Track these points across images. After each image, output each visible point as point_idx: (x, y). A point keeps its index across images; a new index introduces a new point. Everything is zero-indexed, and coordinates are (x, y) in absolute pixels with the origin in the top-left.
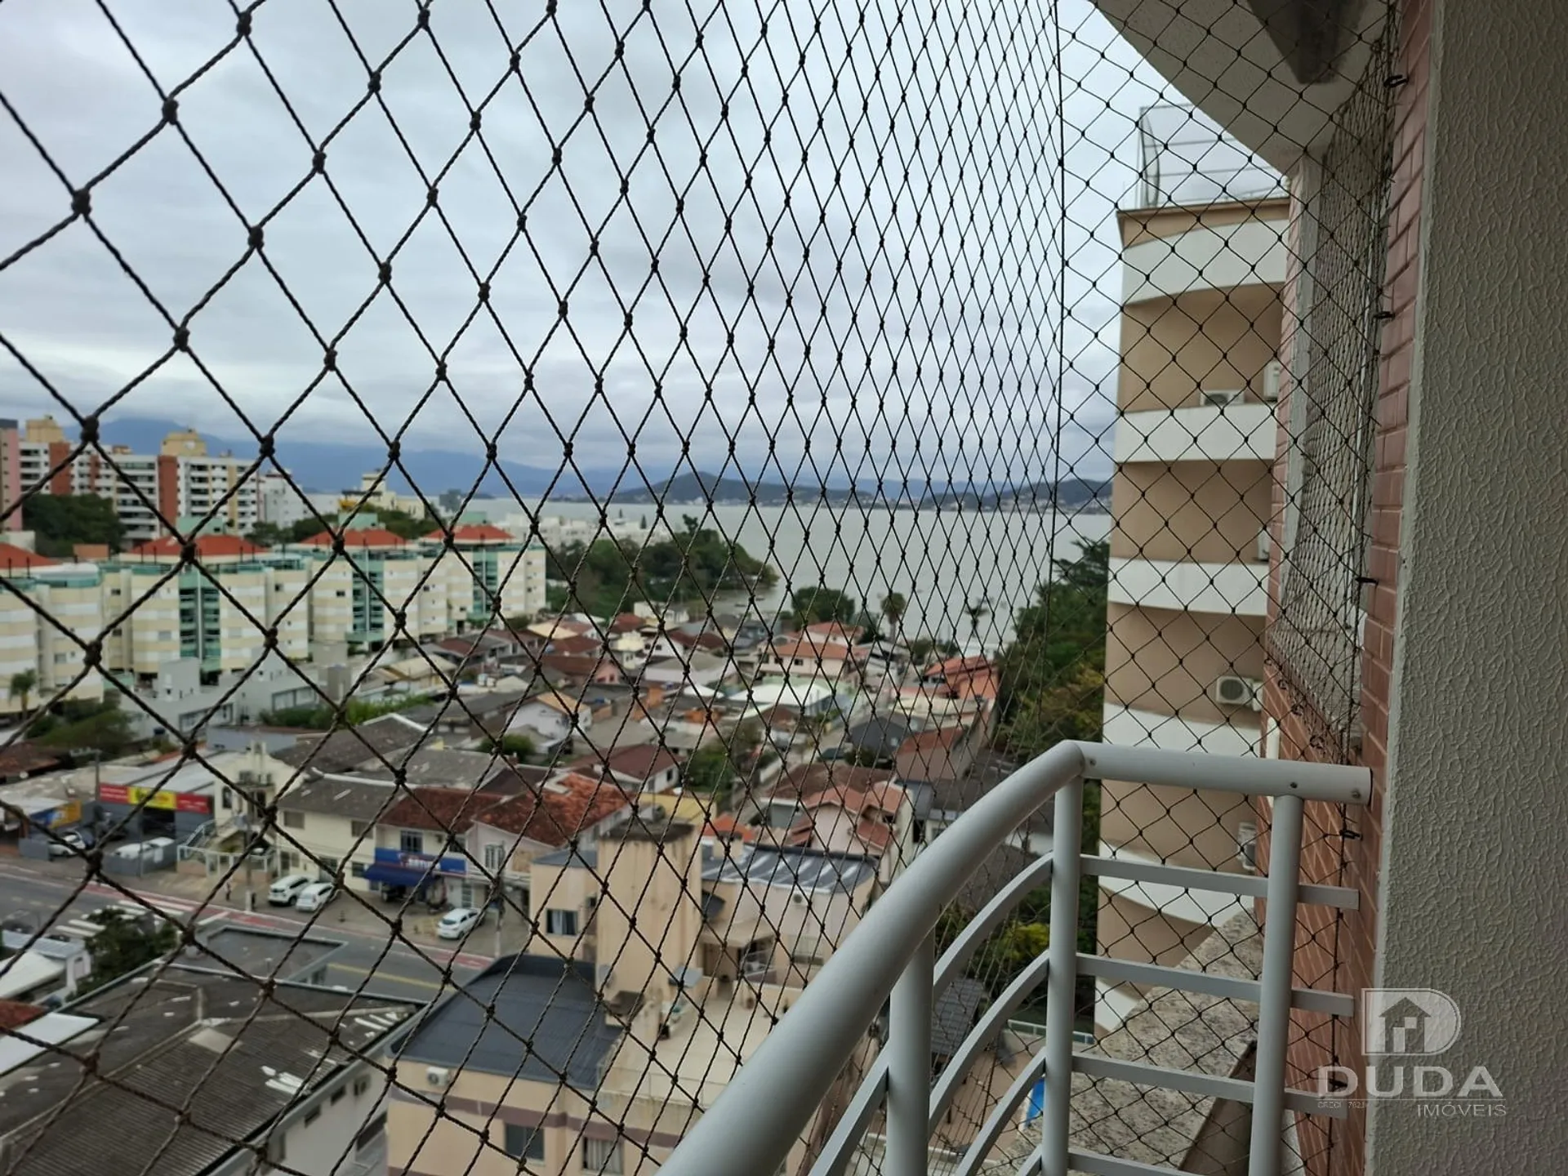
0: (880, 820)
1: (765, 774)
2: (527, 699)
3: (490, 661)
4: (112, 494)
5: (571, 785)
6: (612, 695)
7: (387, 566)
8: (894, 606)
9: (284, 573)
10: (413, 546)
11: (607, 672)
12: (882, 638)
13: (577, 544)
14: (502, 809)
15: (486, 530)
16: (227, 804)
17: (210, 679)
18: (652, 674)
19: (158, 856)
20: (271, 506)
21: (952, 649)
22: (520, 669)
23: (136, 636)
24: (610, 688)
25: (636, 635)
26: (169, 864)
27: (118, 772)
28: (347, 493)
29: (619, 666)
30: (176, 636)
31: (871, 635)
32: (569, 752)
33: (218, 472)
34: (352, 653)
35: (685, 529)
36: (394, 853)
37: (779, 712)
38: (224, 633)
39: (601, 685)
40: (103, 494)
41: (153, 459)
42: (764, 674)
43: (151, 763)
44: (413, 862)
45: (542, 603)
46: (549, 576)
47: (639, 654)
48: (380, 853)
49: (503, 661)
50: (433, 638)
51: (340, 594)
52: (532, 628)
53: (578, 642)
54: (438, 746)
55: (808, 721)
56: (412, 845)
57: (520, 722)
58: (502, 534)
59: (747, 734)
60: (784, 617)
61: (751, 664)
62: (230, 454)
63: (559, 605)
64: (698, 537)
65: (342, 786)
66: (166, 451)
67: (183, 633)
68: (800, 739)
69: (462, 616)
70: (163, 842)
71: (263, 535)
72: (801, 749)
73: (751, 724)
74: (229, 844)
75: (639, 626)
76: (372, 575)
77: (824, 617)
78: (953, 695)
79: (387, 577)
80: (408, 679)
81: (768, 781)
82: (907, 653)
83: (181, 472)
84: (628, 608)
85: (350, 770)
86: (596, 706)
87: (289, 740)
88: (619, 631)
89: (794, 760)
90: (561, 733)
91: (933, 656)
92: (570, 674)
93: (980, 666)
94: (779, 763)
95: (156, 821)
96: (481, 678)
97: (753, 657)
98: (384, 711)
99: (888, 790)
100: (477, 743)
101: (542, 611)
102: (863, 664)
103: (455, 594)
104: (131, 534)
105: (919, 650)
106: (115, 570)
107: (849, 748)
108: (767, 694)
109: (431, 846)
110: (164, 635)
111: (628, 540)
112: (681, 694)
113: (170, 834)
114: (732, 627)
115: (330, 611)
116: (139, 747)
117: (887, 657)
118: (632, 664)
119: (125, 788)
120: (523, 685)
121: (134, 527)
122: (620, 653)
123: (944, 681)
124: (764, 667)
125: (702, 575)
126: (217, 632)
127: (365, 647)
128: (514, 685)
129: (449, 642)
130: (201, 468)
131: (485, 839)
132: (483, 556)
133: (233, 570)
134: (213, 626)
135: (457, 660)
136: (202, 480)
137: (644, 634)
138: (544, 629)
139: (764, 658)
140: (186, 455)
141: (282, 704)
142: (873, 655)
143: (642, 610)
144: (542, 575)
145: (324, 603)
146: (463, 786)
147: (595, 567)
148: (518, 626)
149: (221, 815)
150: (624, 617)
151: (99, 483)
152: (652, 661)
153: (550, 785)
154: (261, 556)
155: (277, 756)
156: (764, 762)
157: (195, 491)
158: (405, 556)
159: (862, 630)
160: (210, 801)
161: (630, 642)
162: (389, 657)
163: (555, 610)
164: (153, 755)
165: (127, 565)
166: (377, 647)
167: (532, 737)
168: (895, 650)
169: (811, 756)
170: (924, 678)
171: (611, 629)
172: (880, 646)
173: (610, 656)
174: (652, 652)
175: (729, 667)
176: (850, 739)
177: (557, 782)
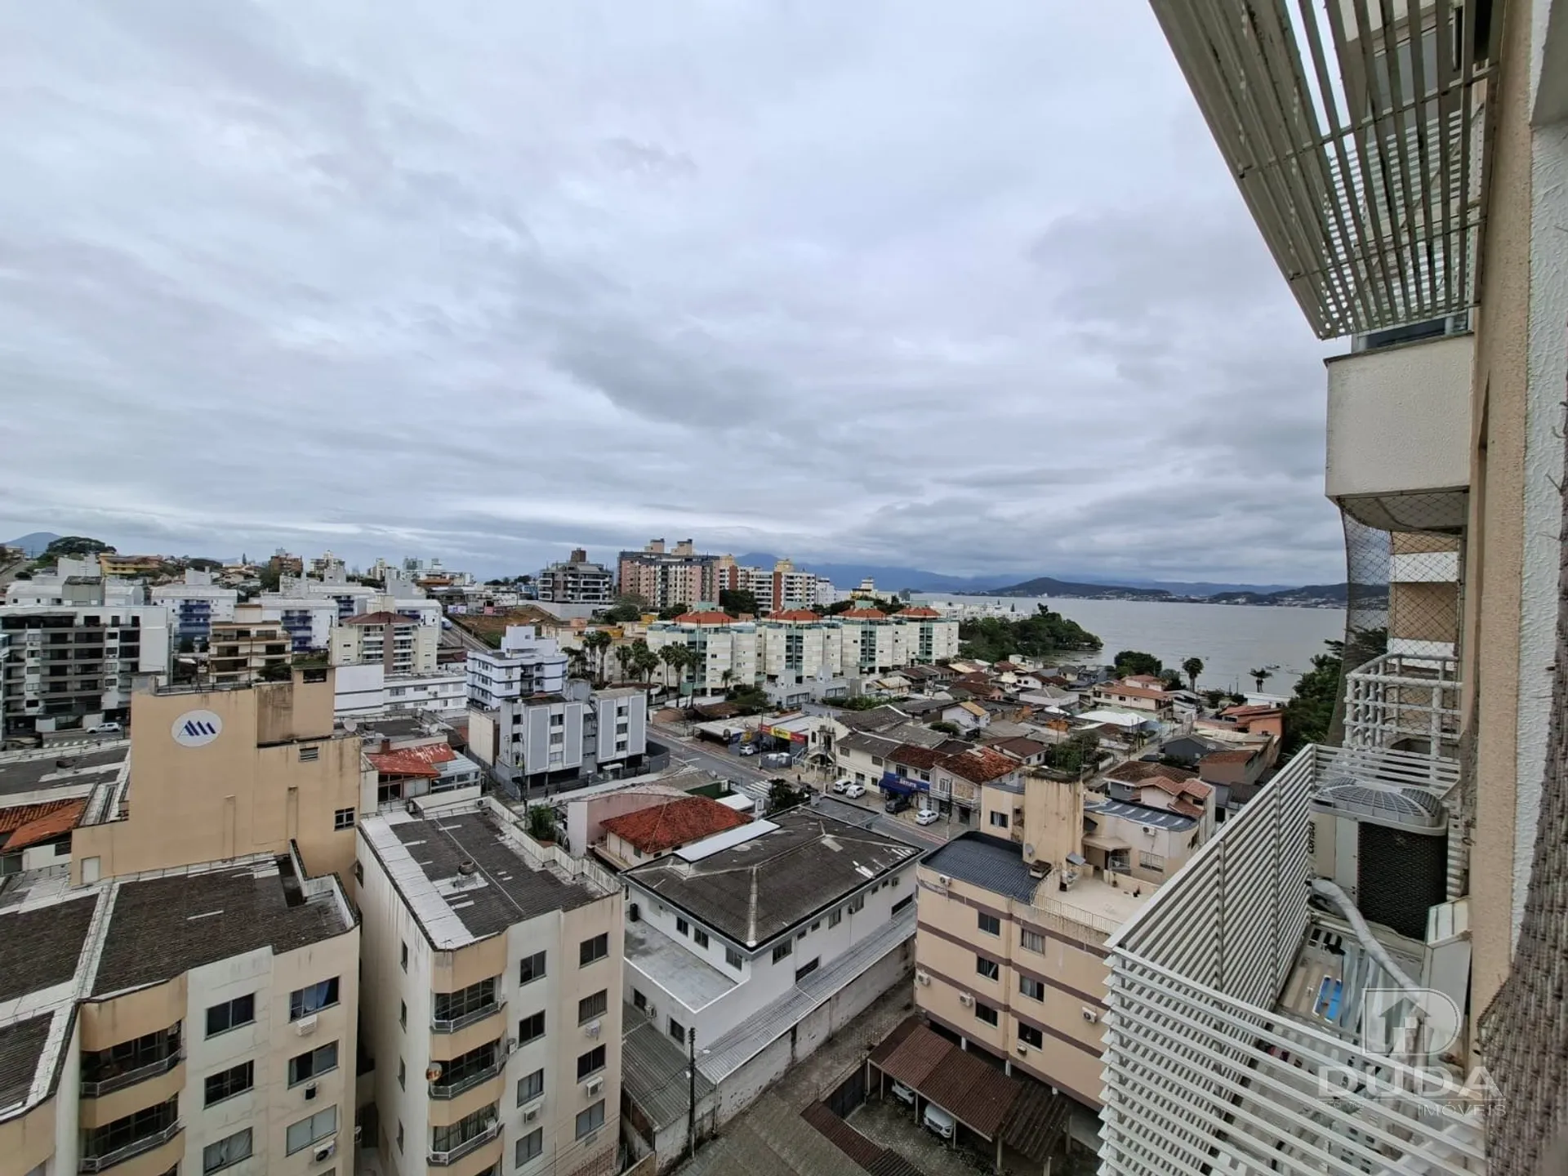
0: (1191, 801)
1: (1102, 765)
2: (954, 705)
3: (929, 682)
4: (754, 590)
5: (985, 753)
6: (1003, 707)
7: (879, 628)
8: (1194, 667)
9: (831, 630)
10: (890, 618)
11: (996, 694)
12: (1184, 688)
13: (974, 619)
14: (949, 761)
15: (927, 610)
16: (814, 740)
17: (799, 680)
18: (1023, 697)
19: (784, 761)
20: (820, 597)
21: (1240, 700)
22: (946, 688)
23: (768, 657)
24: (999, 703)
25: (1011, 674)
27: (767, 719)
28: (855, 590)
29: (1003, 690)
30: (784, 658)
31: (1175, 684)
32: (978, 737)
33: (798, 580)
34: (861, 672)
35: (1039, 612)
36: (893, 775)
37: (1109, 729)
38: (804, 659)
39: (992, 700)
40: (750, 590)
41: (771, 573)
42: (1097, 704)
43: (777, 717)
44: (903, 782)
45: (956, 652)
46: (960, 638)
47: (1014, 685)
48: (886, 774)
49: (936, 683)
50: (897, 667)
51: (855, 642)
52: (951, 665)
53: (978, 675)
54: (911, 724)
55: (1137, 735)
56: (902, 772)
57: (948, 717)
58: (935, 613)
59: (1091, 739)
60: (1109, 669)
61: (1089, 697)
62: (804, 571)
63: (966, 654)
64: (1047, 618)
65: (867, 738)
66: (778, 569)
67: (787, 657)
68: (1126, 747)
69: (914, 657)
70: (786, 754)
71: (819, 610)
72: (1128, 753)
73: (1092, 733)
74: (814, 760)
75: (1014, 669)
76: (871, 632)
77: (1139, 672)
78: (1244, 730)
79: (878, 634)
80: (886, 687)
81: (1105, 769)
82: (1205, 700)
83: (783, 580)
84: (1005, 657)
85: (869, 731)
86: (993, 712)
87: (839, 712)
88: (1001, 671)
89: (1123, 760)
90: (973, 726)
91: (1225, 702)
92: (975, 693)
93: (1263, 713)
94: (1110, 760)
95: (782, 745)
96: (926, 691)
97: (1089, 693)
98: (879, 703)
99: (1194, 785)
100: (929, 725)
101: (956, 657)
102: (1170, 703)
103: (910, 645)
104: (761, 609)
105: (1214, 698)
106: (760, 625)
107: (1163, 756)
108: (1103, 716)
109: (911, 774)
110: (779, 657)
111: (1004, 618)
112: (1042, 711)
113: (788, 751)
114: (1073, 674)
115: (850, 650)
116: (770, 709)
117: (1189, 700)
118: (1011, 690)
119: (769, 727)
120: (949, 697)
121: (762, 606)
122: (1003, 683)
123: (1234, 720)
124: (1097, 699)
125: (1051, 641)
126: (801, 657)
127: (866, 670)
128: (944, 696)
129: (906, 670)
130: (792, 577)
131: (939, 774)
132: (926, 625)
133: (809, 627)
134: (800, 654)
135: (912, 680)
136: (791, 583)
137: (1017, 674)
138: (959, 667)
139: (1097, 694)
140: (786, 571)
141: (832, 695)
142: (1177, 699)
143: (1014, 659)
144: (957, 636)
145: (847, 646)
146: (925, 746)
147: (984, 634)
148: (943, 663)
149: (811, 745)
150: (1003, 663)
151: (749, 584)
152: (1023, 690)
153: (973, 751)
154: (821, 621)
155: (837, 719)
156: (1103, 756)
157: (789, 589)
158: (887, 623)
159: (1167, 683)
160: (806, 738)
161: (1008, 678)
162: (877, 675)
163: (962, 657)
164: (777, 714)
165: (765, 624)
166: (872, 670)
167: (958, 726)
168: (1194, 696)
169: (1135, 758)
170: (1218, 716)
171: (996, 670)
172: (1183, 693)
173: (997, 685)
174: (1022, 685)
175: (1073, 697)
176: (1163, 751)
177: (976, 751)
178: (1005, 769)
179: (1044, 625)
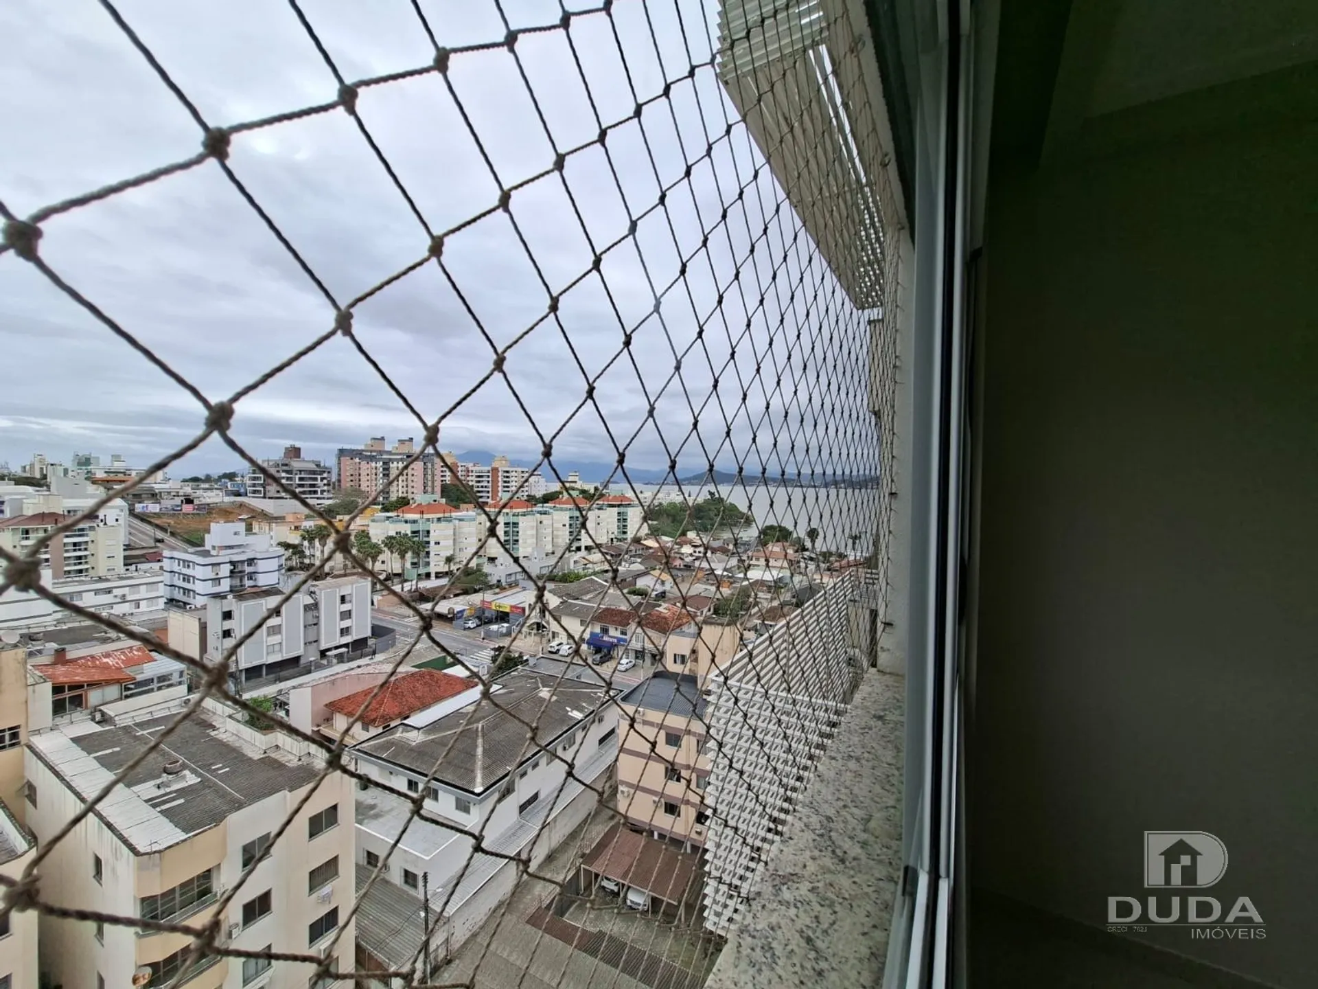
1: (753, 611)
2: (645, 573)
3: (626, 556)
4: (474, 483)
5: (669, 610)
6: (682, 573)
8: (813, 534)
9: (543, 516)
10: (594, 505)
11: (677, 563)
12: (807, 550)
13: (660, 504)
14: (641, 618)
15: (622, 498)
16: (530, 611)
18: (698, 564)
19: (504, 630)
20: (534, 488)
21: (842, 556)
22: (639, 560)
24: (680, 569)
25: (689, 546)
26: (508, 634)
27: (488, 596)
28: (562, 482)
29: (683, 560)
31: (802, 548)
32: (664, 597)
33: (514, 474)
34: (569, 551)
35: (709, 497)
36: (597, 634)
37: (761, 583)
38: (520, 541)
39: (675, 568)
40: (470, 483)
41: (489, 468)
42: (750, 566)
43: (497, 594)
44: (606, 638)
45: (646, 531)
46: (646, 519)
47: (691, 555)
48: (592, 634)
49: (632, 556)
50: (601, 545)
51: (564, 525)
52: (643, 542)
53: (664, 549)
54: (611, 591)
55: (776, 587)
56: (605, 631)
57: (641, 583)
58: (629, 499)
59: (746, 592)
60: (757, 539)
61: (744, 561)
62: (518, 466)
63: (654, 533)
64: (716, 501)
65: (576, 605)
66: (495, 465)
67: (505, 541)
68: (769, 596)
69: (613, 536)
70: (506, 625)
71: (532, 500)
72: (771, 600)
73: (746, 588)
74: (531, 627)
75: (691, 543)
77: (778, 539)
80: (590, 562)
81: (755, 614)
82: (821, 558)
83: (500, 474)
84: (684, 534)
85: (577, 599)
86: (675, 577)
87: (552, 586)
88: (681, 545)
89: (768, 606)
90: (660, 589)
91: (833, 559)
92: (662, 563)
93: (856, 565)
94: (758, 607)
95: (502, 617)
96: (623, 563)
97: (745, 558)
98: (585, 576)
100: (626, 591)
101: (647, 535)
102: (799, 562)
103: (610, 526)
104: (481, 500)
105: (826, 555)
106: (479, 514)
107: (793, 600)
108: (754, 575)
109: (612, 632)
111: (683, 503)
112: (712, 573)
113: (508, 622)
114: (733, 544)
115: (560, 533)
116: (491, 587)
117: (811, 559)
118: (689, 559)
119: (490, 602)
120: (642, 568)
121: (481, 497)
122: (683, 554)
123: (838, 570)
124: (750, 562)
125: (717, 519)
126: (517, 541)
127: (574, 548)
128: (638, 567)
129: (607, 548)
130: (508, 472)
131: (635, 630)
132: (622, 510)
133: (524, 515)
134: (516, 538)
135: (613, 555)
136: (508, 477)
137: (693, 546)
138: (651, 543)
139: (750, 558)
140: (502, 467)
141: (545, 571)
142: (803, 558)
143: (691, 535)
145: (558, 530)
146: (623, 608)
147: (668, 515)
148: (637, 540)
149: (528, 615)
150: (683, 538)
151: (469, 479)
152: (698, 558)
153: (660, 609)
154: (534, 509)
156: (753, 605)
157: (505, 482)
158: (594, 509)
159: (797, 547)
160: (524, 609)
161: (687, 549)
162: (583, 553)
163: (652, 534)
164: (497, 590)
166: (579, 549)
167: (649, 590)
168: (813, 556)
169: (775, 603)
170: (829, 569)
171: (677, 544)
172: (806, 554)
173: (678, 556)
174: (697, 554)
175: (734, 562)
176: (794, 597)
177: (663, 609)
178: (685, 620)
179: (713, 508)
